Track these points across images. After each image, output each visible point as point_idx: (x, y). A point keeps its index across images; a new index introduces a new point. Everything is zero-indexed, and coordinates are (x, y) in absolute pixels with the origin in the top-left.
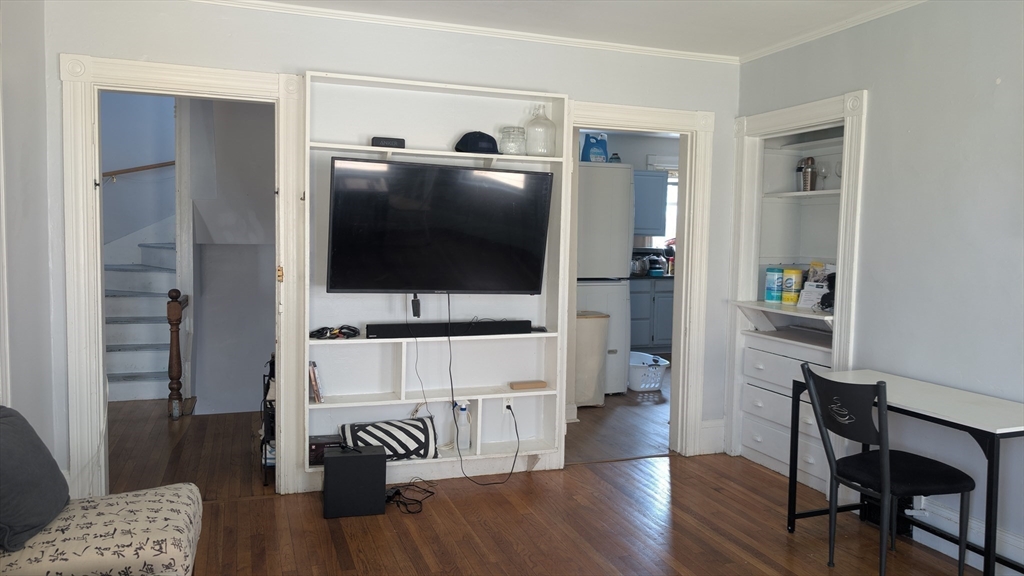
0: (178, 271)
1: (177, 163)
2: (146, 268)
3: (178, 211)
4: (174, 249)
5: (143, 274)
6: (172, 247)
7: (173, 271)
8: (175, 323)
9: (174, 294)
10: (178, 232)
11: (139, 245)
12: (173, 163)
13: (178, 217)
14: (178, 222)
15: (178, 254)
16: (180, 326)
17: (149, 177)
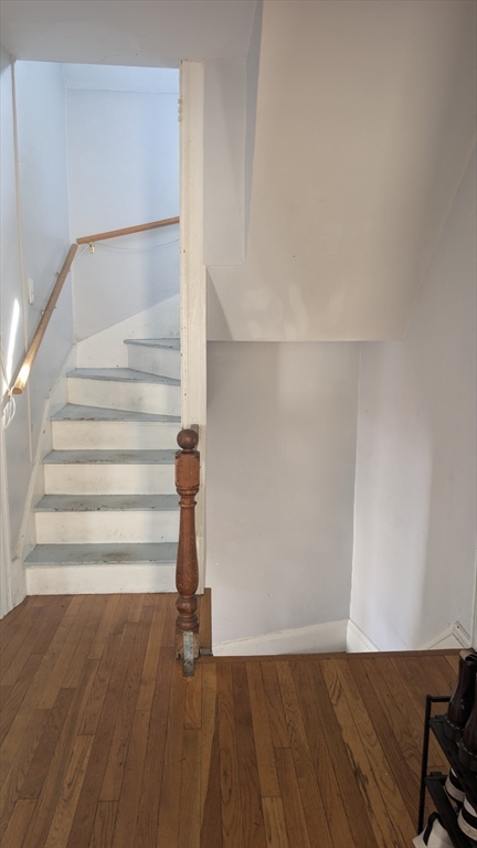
0: (184, 384)
1: (182, 221)
2: (134, 375)
3: (183, 287)
4: (178, 348)
5: (130, 385)
6: (173, 344)
7: (177, 382)
8: (188, 491)
9: (188, 439)
10: (184, 322)
11: (126, 342)
12: (176, 221)
13: (184, 297)
14: (184, 305)
15: (185, 356)
16: (196, 498)
17: (136, 243)
